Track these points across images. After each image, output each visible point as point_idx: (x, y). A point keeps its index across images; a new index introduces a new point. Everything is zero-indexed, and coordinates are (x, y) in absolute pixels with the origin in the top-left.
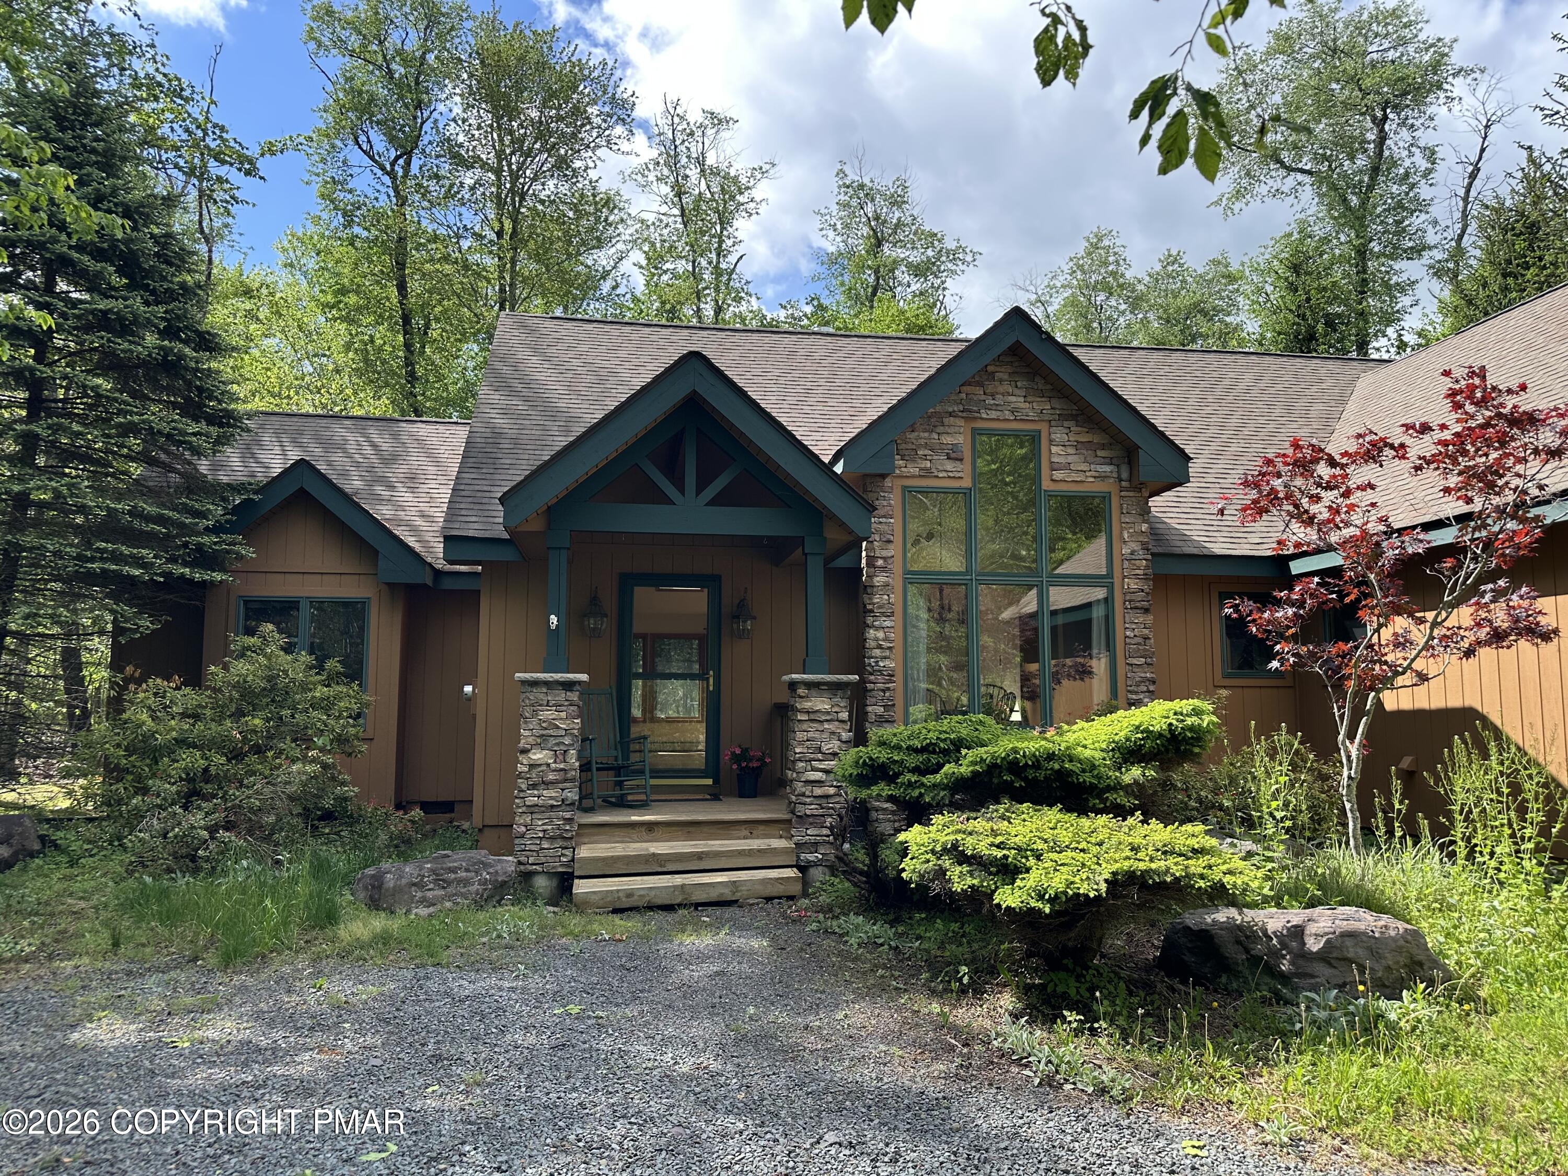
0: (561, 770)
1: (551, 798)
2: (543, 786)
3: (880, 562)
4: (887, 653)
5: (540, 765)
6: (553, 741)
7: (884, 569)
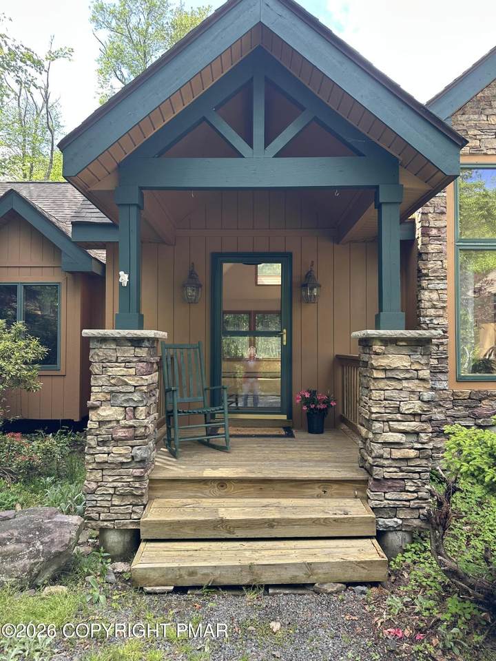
0: (131, 427)
1: (121, 455)
2: (113, 443)
3: (434, 232)
4: (441, 312)
5: (110, 422)
6: (122, 398)
7: (438, 238)
